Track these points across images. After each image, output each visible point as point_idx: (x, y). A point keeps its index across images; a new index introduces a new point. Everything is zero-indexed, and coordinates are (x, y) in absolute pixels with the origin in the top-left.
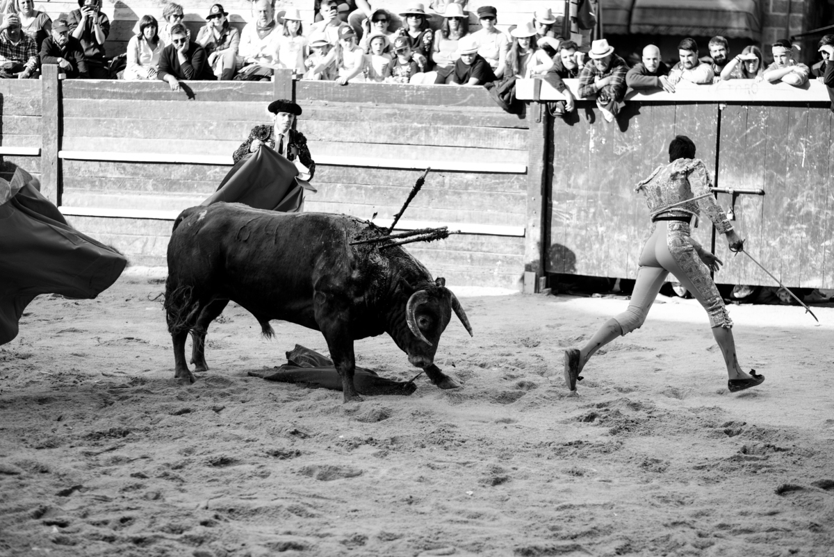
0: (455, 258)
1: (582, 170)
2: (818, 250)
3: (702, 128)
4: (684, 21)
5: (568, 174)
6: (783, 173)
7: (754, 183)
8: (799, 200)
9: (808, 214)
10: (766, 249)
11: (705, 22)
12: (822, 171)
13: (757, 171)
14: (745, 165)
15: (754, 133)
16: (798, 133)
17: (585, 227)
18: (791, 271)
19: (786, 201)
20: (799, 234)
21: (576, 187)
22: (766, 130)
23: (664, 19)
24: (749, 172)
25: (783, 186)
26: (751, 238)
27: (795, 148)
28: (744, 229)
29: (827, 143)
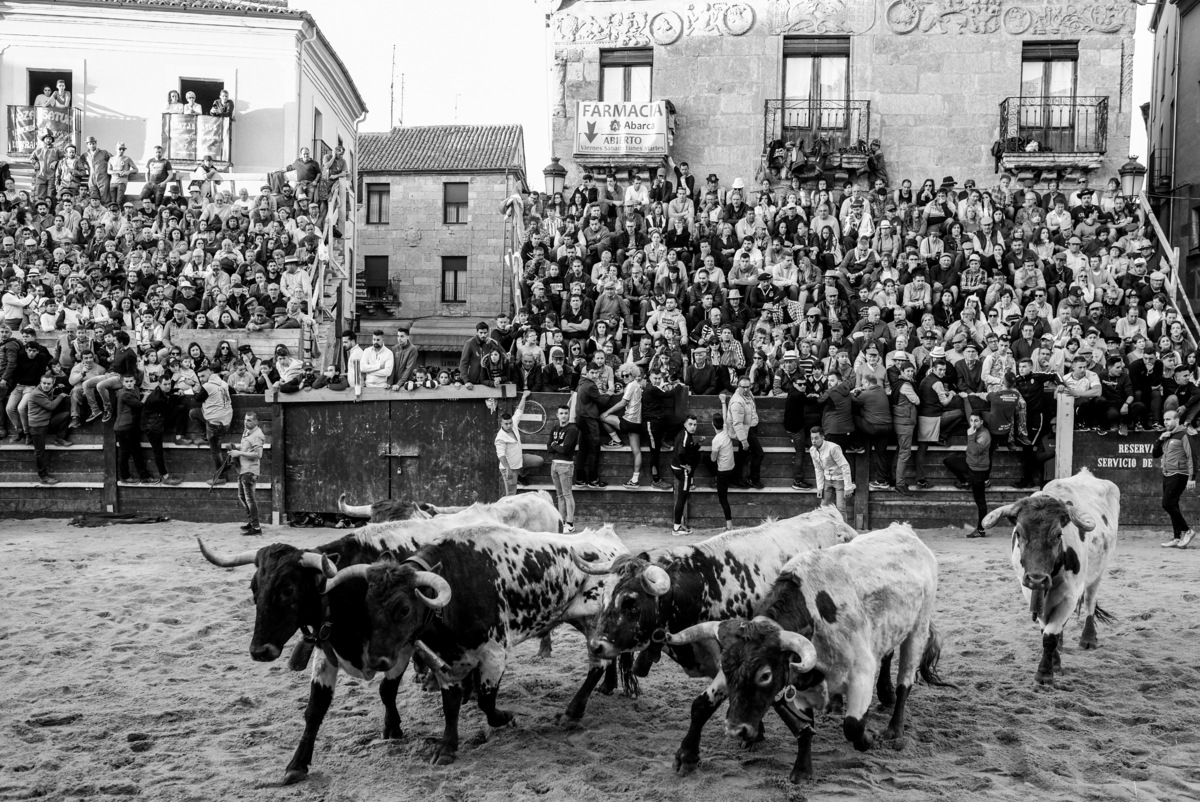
0: (228, 505)
1: (307, 446)
4: (439, 342)
5: (298, 448)
6: (431, 444)
7: (413, 451)
8: (441, 460)
9: (447, 468)
11: (451, 343)
12: (454, 441)
13: (414, 443)
14: (406, 441)
15: (412, 419)
16: (438, 420)
17: (310, 482)
19: (434, 461)
20: (442, 481)
21: (304, 456)
22: (419, 417)
23: (426, 342)
24: (410, 444)
25: (431, 452)
26: (413, 485)
27: (438, 428)
28: (408, 479)
29: (456, 424)
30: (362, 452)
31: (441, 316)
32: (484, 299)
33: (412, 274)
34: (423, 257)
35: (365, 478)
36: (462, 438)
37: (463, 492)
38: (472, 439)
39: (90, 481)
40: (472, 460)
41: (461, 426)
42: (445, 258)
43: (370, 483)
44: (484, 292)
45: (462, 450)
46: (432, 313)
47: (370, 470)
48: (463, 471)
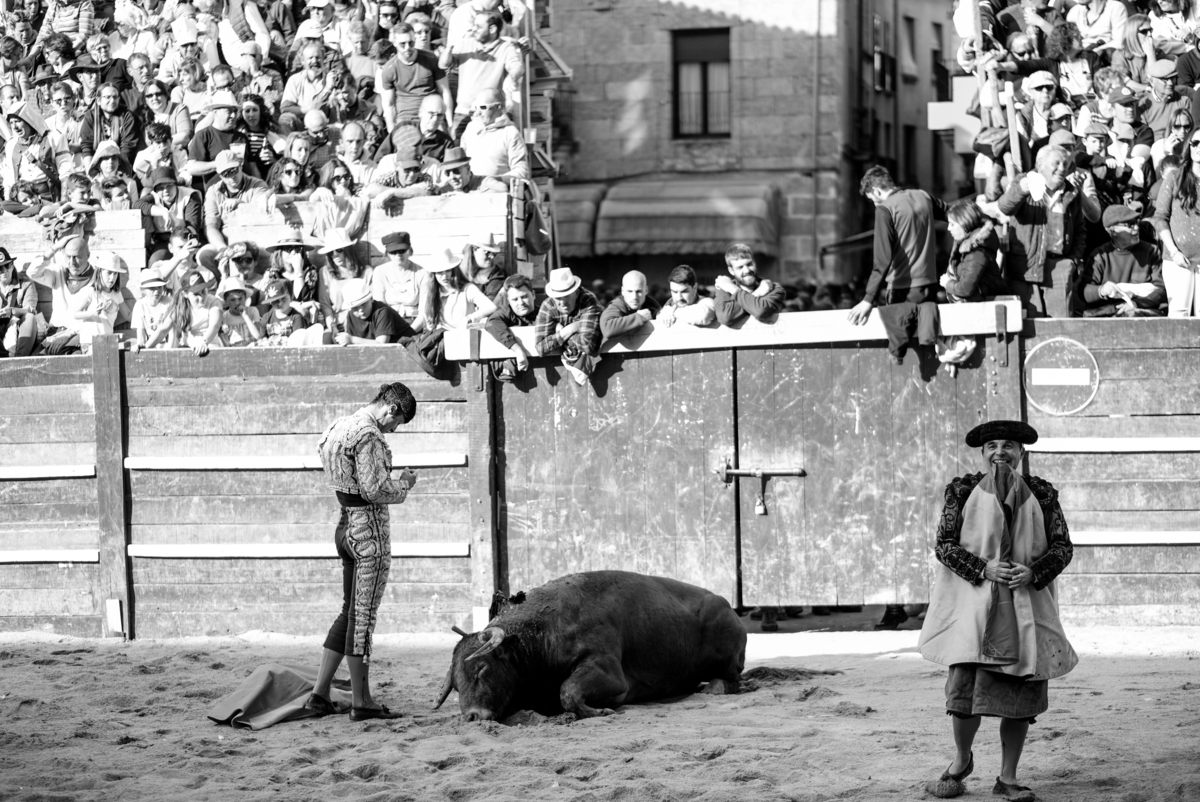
1: (546, 457)
2: (886, 550)
3: (711, 387)
4: (670, 233)
5: (527, 462)
6: (829, 443)
7: (790, 460)
8: (855, 480)
9: (869, 499)
10: (814, 553)
12: (883, 438)
13: (793, 443)
14: (776, 436)
15: (785, 389)
16: (847, 386)
17: (556, 537)
18: (852, 582)
19: (837, 484)
20: (858, 529)
21: (540, 480)
22: (802, 384)
23: (641, 233)
24: (782, 445)
25: (831, 462)
26: (792, 539)
27: (844, 407)
28: (781, 526)
29: (888, 398)
30: (672, 467)
31: (672, 171)
32: (774, 126)
33: (603, 74)
34: (627, 34)
35: (681, 526)
36: (902, 429)
37: (907, 554)
38: (926, 430)
39: (68, 546)
40: (927, 479)
41: (898, 402)
42: (677, 35)
43: (692, 533)
44: (773, 111)
45: (903, 457)
46: (650, 165)
47: (691, 509)
48: (905, 505)
